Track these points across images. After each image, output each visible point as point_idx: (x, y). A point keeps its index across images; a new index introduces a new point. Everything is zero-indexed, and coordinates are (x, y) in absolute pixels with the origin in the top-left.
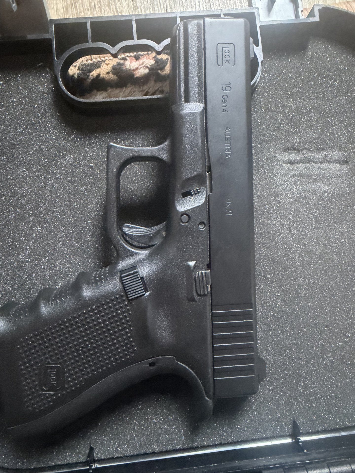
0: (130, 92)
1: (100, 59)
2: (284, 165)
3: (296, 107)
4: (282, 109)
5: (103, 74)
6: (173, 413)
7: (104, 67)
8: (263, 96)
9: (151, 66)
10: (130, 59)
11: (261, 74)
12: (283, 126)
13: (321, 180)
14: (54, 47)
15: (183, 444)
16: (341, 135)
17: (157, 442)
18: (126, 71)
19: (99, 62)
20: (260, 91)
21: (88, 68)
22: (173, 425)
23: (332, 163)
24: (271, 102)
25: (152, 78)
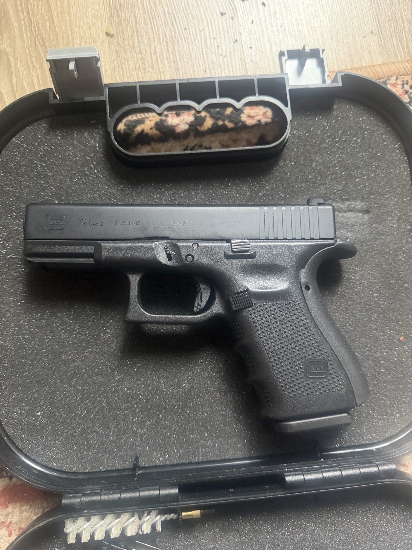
0: (172, 147)
1: (145, 116)
3: (323, 162)
4: (309, 163)
5: (147, 129)
6: (209, 430)
7: (148, 123)
8: (293, 151)
9: (191, 122)
10: (172, 116)
11: (291, 132)
12: (310, 179)
13: (344, 228)
14: (108, 107)
15: (217, 456)
16: (363, 187)
17: (194, 454)
18: (168, 127)
19: (143, 118)
20: (290, 147)
21: (134, 124)
22: (209, 440)
23: (354, 212)
24: (299, 156)
25: (192, 134)
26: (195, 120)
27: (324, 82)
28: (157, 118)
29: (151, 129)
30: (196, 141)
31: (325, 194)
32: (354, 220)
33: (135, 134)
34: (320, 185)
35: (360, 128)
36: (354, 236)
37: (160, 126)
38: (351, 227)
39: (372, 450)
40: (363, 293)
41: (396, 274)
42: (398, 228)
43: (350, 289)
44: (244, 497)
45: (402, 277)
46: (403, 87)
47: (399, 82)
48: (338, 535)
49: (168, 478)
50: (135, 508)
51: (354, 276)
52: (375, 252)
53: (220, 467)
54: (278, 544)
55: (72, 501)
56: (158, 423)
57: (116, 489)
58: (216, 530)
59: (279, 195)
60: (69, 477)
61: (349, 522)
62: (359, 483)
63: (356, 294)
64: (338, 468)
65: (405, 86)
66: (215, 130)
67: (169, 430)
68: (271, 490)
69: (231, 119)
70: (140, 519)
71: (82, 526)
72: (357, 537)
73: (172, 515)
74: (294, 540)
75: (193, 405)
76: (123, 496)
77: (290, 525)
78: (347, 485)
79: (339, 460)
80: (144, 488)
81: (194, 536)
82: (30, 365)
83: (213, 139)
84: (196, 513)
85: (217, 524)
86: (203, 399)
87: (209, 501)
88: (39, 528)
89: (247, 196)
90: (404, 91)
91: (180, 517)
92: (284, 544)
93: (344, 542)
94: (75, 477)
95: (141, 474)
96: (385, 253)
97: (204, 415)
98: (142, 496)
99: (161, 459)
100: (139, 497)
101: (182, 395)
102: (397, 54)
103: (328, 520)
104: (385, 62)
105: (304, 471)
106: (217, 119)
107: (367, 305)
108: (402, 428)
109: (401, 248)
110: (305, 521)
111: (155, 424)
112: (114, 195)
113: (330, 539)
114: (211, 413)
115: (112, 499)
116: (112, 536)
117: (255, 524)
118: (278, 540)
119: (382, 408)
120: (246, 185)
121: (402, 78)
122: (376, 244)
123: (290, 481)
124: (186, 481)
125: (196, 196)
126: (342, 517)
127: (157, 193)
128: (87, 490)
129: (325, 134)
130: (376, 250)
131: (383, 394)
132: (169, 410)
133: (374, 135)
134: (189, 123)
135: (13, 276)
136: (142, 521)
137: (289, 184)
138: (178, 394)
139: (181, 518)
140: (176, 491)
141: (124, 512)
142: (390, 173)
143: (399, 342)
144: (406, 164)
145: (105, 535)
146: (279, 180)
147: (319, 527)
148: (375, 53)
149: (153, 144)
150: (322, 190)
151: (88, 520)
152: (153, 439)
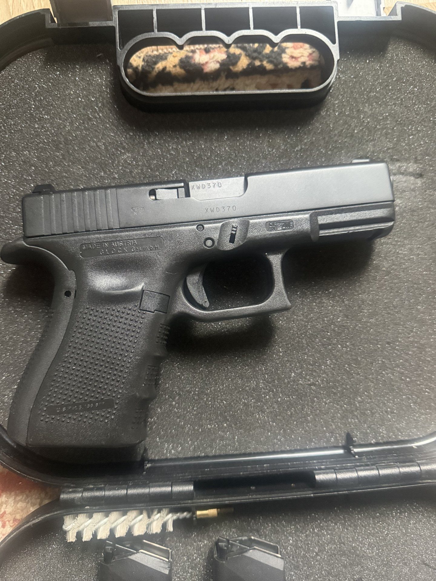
0: (199, 87)
1: (167, 50)
3: (372, 113)
4: (356, 114)
5: (170, 67)
6: (228, 420)
7: (170, 60)
8: (337, 98)
9: (223, 60)
10: (200, 52)
11: (336, 75)
12: (357, 133)
14: (117, 35)
15: (236, 450)
16: (417, 146)
17: (211, 446)
18: (195, 65)
19: (165, 53)
20: (334, 93)
21: (154, 60)
22: (227, 432)
23: (405, 175)
24: (345, 105)
25: (223, 75)
26: (227, 58)
27: (378, 14)
28: (182, 54)
29: (175, 66)
30: (228, 83)
31: (373, 152)
32: (405, 184)
33: (156, 72)
34: (367, 141)
35: (419, 75)
36: (404, 204)
37: (185, 63)
38: (401, 193)
39: (412, 447)
40: (411, 270)
43: (396, 265)
44: (268, 496)
48: (368, 538)
49: (182, 474)
50: (143, 505)
51: (401, 250)
52: (427, 223)
54: (302, 546)
55: (72, 496)
56: (171, 411)
57: (122, 484)
58: (234, 530)
59: (319, 150)
61: (381, 524)
62: (397, 484)
63: (403, 271)
64: (375, 467)
66: (251, 71)
67: (183, 419)
68: (297, 489)
69: (271, 59)
70: (149, 517)
71: (84, 523)
72: (389, 541)
73: (185, 514)
74: (319, 542)
75: (211, 391)
76: (131, 492)
77: (315, 526)
78: (384, 485)
79: (375, 458)
80: (154, 484)
81: (208, 536)
82: (22, 341)
83: (248, 82)
84: (213, 512)
85: (234, 523)
86: (223, 385)
87: (227, 500)
88: (33, 524)
89: (281, 151)
91: (194, 516)
92: (308, 546)
93: (375, 545)
95: (150, 467)
97: (223, 403)
98: (152, 493)
99: (173, 451)
100: (149, 494)
101: (198, 381)
103: (358, 521)
105: (336, 470)
106: (254, 59)
107: (415, 284)
110: (332, 522)
111: (167, 412)
112: (121, 144)
113: (359, 541)
114: (232, 402)
115: (117, 495)
116: (117, 536)
117: (277, 524)
118: (302, 542)
119: (425, 401)
120: (281, 137)
122: (429, 214)
123: (320, 480)
124: (201, 477)
125: (220, 148)
126: (373, 518)
127: (173, 143)
128: (89, 484)
129: (376, 81)
130: (429, 221)
132: (183, 396)
134: (220, 61)
136: (151, 519)
137: (332, 138)
138: (194, 379)
139: (196, 517)
140: (191, 488)
141: (131, 510)
145: (109, 533)
146: (320, 133)
147: (347, 529)
149: (176, 85)
150: (370, 148)
151: (91, 517)
152: (165, 428)
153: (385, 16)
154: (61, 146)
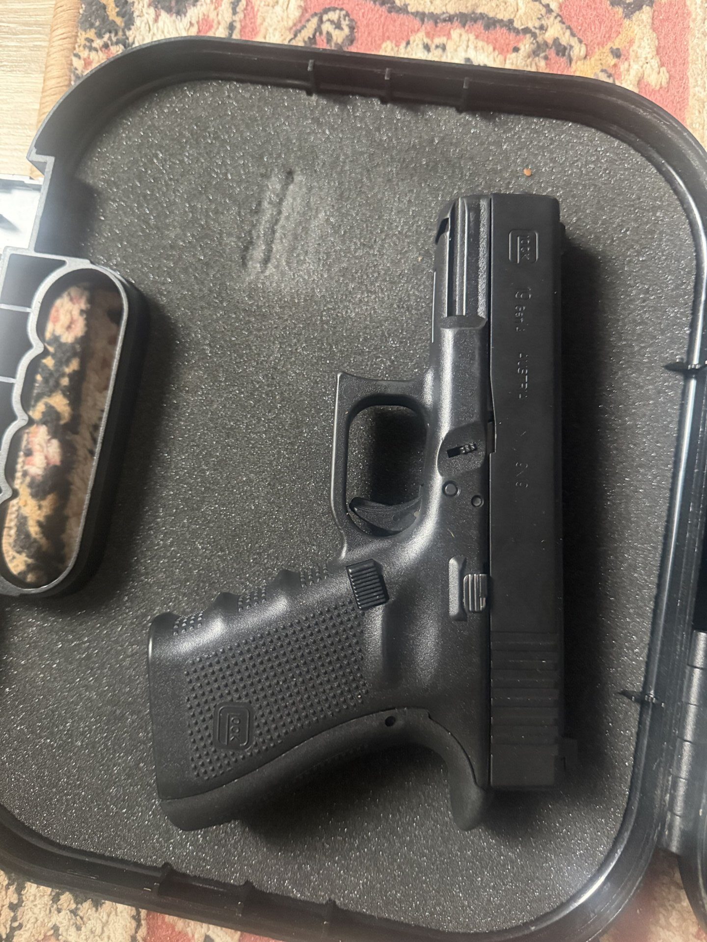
0: (81, 479)
1: (14, 513)
2: (267, 273)
3: (180, 228)
4: (176, 251)
5: (39, 515)
7: (29, 511)
8: (146, 275)
9: (49, 433)
10: (28, 464)
11: (112, 269)
12: (204, 256)
13: (308, 221)
16: (244, 171)
17: (642, 588)
18: (46, 477)
19: (17, 517)
20: (138, 277)
21: (23, 537)
23: (285, 196)
24: (159, 266)
25: (71, 437)
26: (47, 426)
27: (37, 188)
28: (25, 492)
29: (40, 507)
30: (85, 432)
31: (239, 238)
32: (299, 200)
33: (41, 538)
34: (220, 244)
35: (140, 147)
36: (327, 208)
37: (39, 490)
38: (310, 209)
40: (430, 218)
41: (413, 153)
42: (332, 128)
45: (420, 144)
46: (96, 50)
47: (85, 54)
49: (677, 645)
51: (397, 227)
52: (365, 179)
53: (677, 547)
55: (676, 832)
57: (674, 746)
59: (217, 320)
60: (630, 827)
65: (94, 45)
66: (75, 394)
69: (64, 360)
76: (689, 735)
80: (684, 694)
82: (409, 850)
83: (90, 402)
89: (206, 376)
90: (103, 49)
94: (634, 816)
95: (655, 693)
96: (370, 162)
98: (699, 701)
99: (637, 650)
100: (699, 707)
102: (36, 46)
104: (44, 69)
106: (57, 385)
108: (682, 212)
109: (369, 132)
112: (137, 618)
115: (690, 758)
119: (639, 237)
120: (185, 373)
121: (79, 46)
122: (351, 173)
124: (690, 615)
125: (180, 467)
127: (156, 537)
128: (662, 799)
129: (134, 212)
130: (362, 175)
131: (615, 229)
133: (159, 127)
134: (49, 437)
135: (239, 841)
137: (204, 296)
140: (702, 636)
142: (233, 117)
143: (532, 179)
144: (225, 85)
146: (191, 312)
148: (23, 83)
149: (68, 512)
153: (42, 180)
154: (118, 712)
